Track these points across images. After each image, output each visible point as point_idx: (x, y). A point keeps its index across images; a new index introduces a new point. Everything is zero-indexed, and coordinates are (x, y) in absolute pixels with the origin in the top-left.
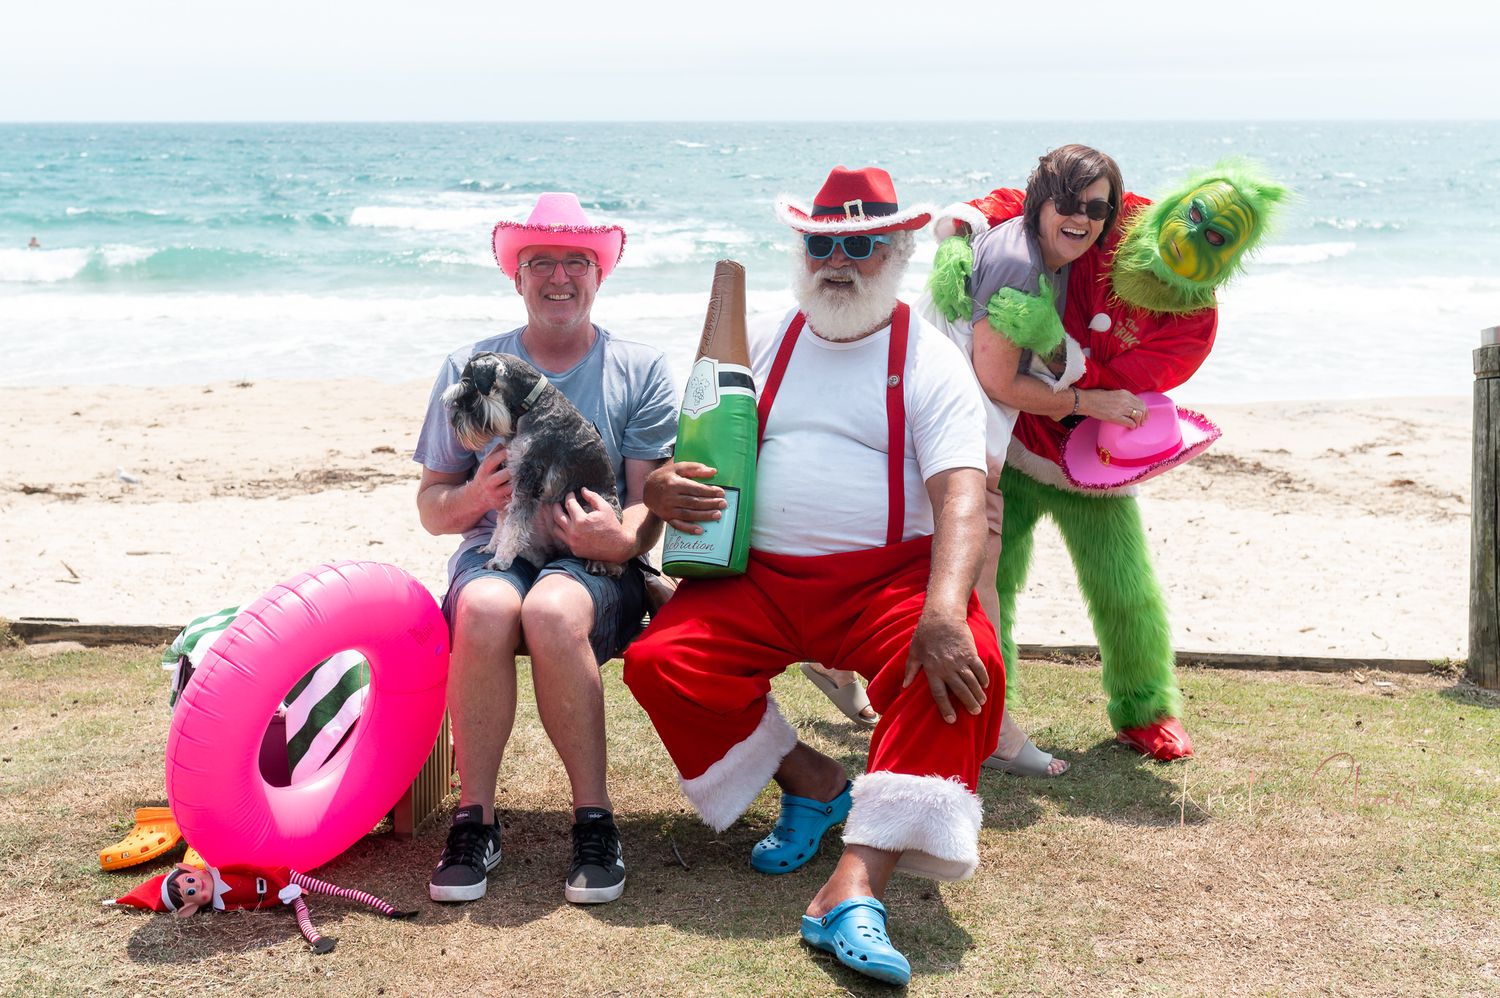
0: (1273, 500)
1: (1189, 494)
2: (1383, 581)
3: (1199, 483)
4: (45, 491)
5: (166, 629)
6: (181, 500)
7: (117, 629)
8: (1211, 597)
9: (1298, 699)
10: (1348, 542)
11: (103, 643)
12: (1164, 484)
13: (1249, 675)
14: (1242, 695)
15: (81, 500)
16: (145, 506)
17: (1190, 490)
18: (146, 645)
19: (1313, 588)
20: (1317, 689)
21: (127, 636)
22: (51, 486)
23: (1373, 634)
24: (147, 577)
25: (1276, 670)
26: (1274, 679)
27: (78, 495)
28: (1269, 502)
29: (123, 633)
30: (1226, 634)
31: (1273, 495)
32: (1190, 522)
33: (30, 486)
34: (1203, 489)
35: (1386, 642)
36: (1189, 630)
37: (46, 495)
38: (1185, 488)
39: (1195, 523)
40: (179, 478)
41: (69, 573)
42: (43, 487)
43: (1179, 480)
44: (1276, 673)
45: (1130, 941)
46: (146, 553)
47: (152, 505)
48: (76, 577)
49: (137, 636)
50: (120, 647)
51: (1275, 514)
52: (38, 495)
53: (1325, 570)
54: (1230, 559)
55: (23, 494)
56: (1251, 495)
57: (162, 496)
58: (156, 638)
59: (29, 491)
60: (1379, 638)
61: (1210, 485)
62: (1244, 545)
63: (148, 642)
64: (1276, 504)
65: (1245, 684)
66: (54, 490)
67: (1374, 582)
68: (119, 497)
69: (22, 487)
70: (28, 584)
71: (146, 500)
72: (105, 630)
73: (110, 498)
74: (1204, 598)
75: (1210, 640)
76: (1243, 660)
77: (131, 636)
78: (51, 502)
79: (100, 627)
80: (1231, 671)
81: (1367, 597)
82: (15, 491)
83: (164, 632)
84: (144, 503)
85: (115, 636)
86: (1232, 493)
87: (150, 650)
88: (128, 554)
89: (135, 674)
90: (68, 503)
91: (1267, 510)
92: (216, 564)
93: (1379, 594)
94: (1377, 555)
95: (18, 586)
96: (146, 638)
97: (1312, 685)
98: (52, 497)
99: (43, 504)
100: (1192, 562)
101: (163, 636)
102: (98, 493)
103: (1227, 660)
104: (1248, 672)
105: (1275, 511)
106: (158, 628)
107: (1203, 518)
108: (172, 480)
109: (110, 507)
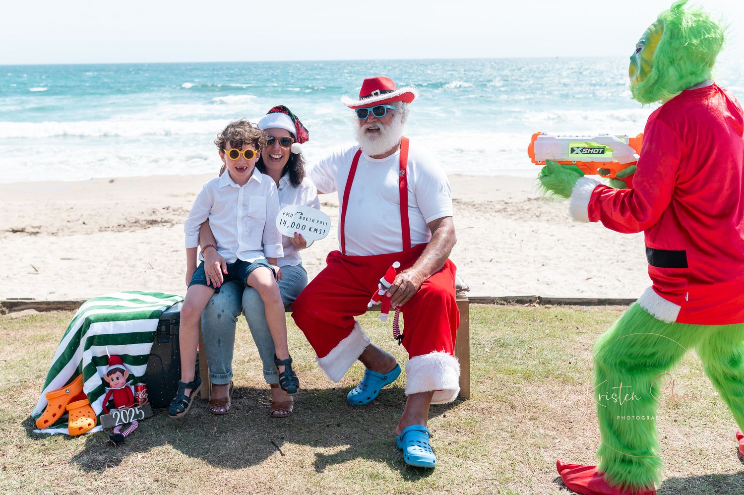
0: (567, 221)
1: (532, 219)
2: (618, 255)
3: (535, 214)
4: (22, 231)
5: (78, 302)
6: (85, 233)
7: (54, 303)
8: (546, 265)
9: (609, 319)
10: (601, 238)
11: (48, 310)
12: (520, 215)
13: (585, 308)
14: (583, 318)
15: (38, 235)
16: (68, 237)
17: (532, 217)
18: (68, 310)
19: (589, 260)
20: (616, 313)
21: (59, 306)
22: (25, 229)
23: (618, 280)
24: (71, 270)
25: (596, 305)
26: (597, 309)
27: (37, 233)
28: (565, 222)
29: (57, 305)
30: (554, 281)
31: (567, 218)
32: (533, 231)
33: (15, 229)
34: (537, 216)
35: (624, 283)
36: (538, 280)
37: (23, 233)
38: (529, 216)
39: (535, 232)
40: (84, 223)
41: (33, 269)
42: (21, 230)
43: (527, 213)
44: (597, 306)
45: (560, 452)
46: (69, 259)
47: (72, 237)
48: (37, 271)
49: (64, 306)
50: (55, 312)
51: (569, 227)
52: (18, 233)
53: (593, 251)
54: (552, 247)
55: (12, 233)
56: (557, 219)
57: (77, 232)
58: (73, 306)
59: (14, 231)
60: (620, 281)
61: (540, 216)
62: (557, 241)
63: (70, 308)
64: (569, 222)
65: (584, 312)
66: (26, 231)
67: (614, 256)
68: (57, 233)
69: (11, 230)
70: (14, 275)
71: (69, 234)
72: (48, 303)
73: (53, 234)
74: (543, 265)
75: (548, 284)
76: (582, 300)
77: (61, 306)
78: (26, 236)
79: (46, 302)
80: (577, 306)
81: (612, 263)
82: (8, 231)
83: (77, 303)
84: (68, 235)
85: (53, 306)
86: (549, 218)
87: (70, 313)
88: (62, 259)
89: (63, 325)
90: (33, 237)
91: (565, 225)
92: (102, 263)
93: (617, 262)
94: (614, 243)
95: (10, 276)
96: (68, 307)
97: (614, 312)
98: (25, 234)
99: (21, 237)
100: (536, 249)
101: (76, 305)
102: (46, 231)
103: (575, 301)
104: (584, 306)
105: (568, 225)
106: (74, 302)
107: (538, 230)
108: (81, 224)
109: (53, 238)
